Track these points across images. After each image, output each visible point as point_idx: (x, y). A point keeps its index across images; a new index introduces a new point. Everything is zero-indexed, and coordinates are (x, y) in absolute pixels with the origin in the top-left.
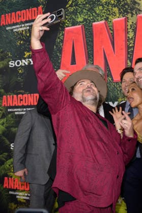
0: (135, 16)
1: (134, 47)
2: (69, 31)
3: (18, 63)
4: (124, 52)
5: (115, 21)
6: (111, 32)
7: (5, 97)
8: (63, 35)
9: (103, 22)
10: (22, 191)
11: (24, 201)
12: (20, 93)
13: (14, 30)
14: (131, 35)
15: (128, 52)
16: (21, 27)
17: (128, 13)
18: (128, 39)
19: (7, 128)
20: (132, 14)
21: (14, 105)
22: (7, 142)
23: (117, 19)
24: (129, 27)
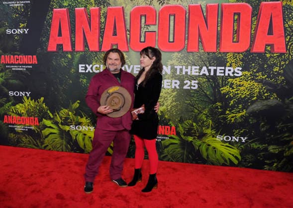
0: (106, 7)
1: (104, 28)
2: (56, 12)
3: (14, 31)
4: (97, 31)
5: (92, 9)
6: (89, 16)
7: (3, 56)
8: (52, 14)
9: (83, 8)
10: (19, 125)
11: (22, 132)
12: (16, 54)
13: (10, 5)
14: (103, 20)
15: (101, 32)
16: (16, 3)
17: (101, 4)
18: (100, 23)
19: (5, 79)
20: (104, 6)
21: (11, 63)
22: (6, 90)
23: (93, 8)
24: (102, 15)
